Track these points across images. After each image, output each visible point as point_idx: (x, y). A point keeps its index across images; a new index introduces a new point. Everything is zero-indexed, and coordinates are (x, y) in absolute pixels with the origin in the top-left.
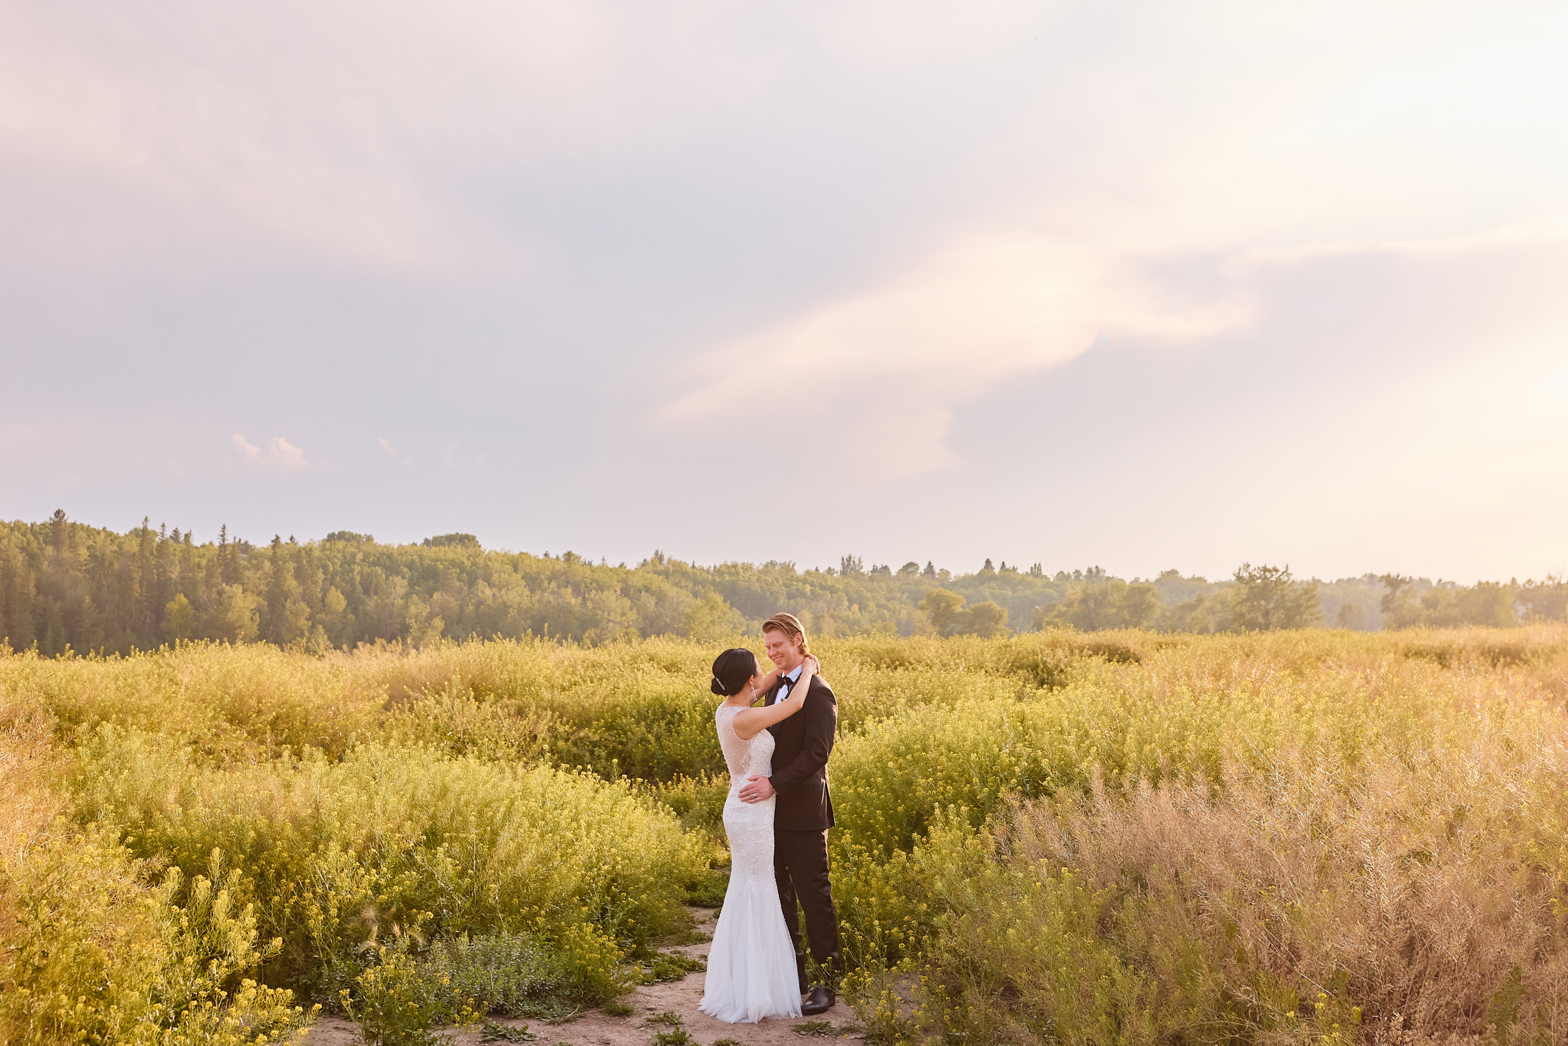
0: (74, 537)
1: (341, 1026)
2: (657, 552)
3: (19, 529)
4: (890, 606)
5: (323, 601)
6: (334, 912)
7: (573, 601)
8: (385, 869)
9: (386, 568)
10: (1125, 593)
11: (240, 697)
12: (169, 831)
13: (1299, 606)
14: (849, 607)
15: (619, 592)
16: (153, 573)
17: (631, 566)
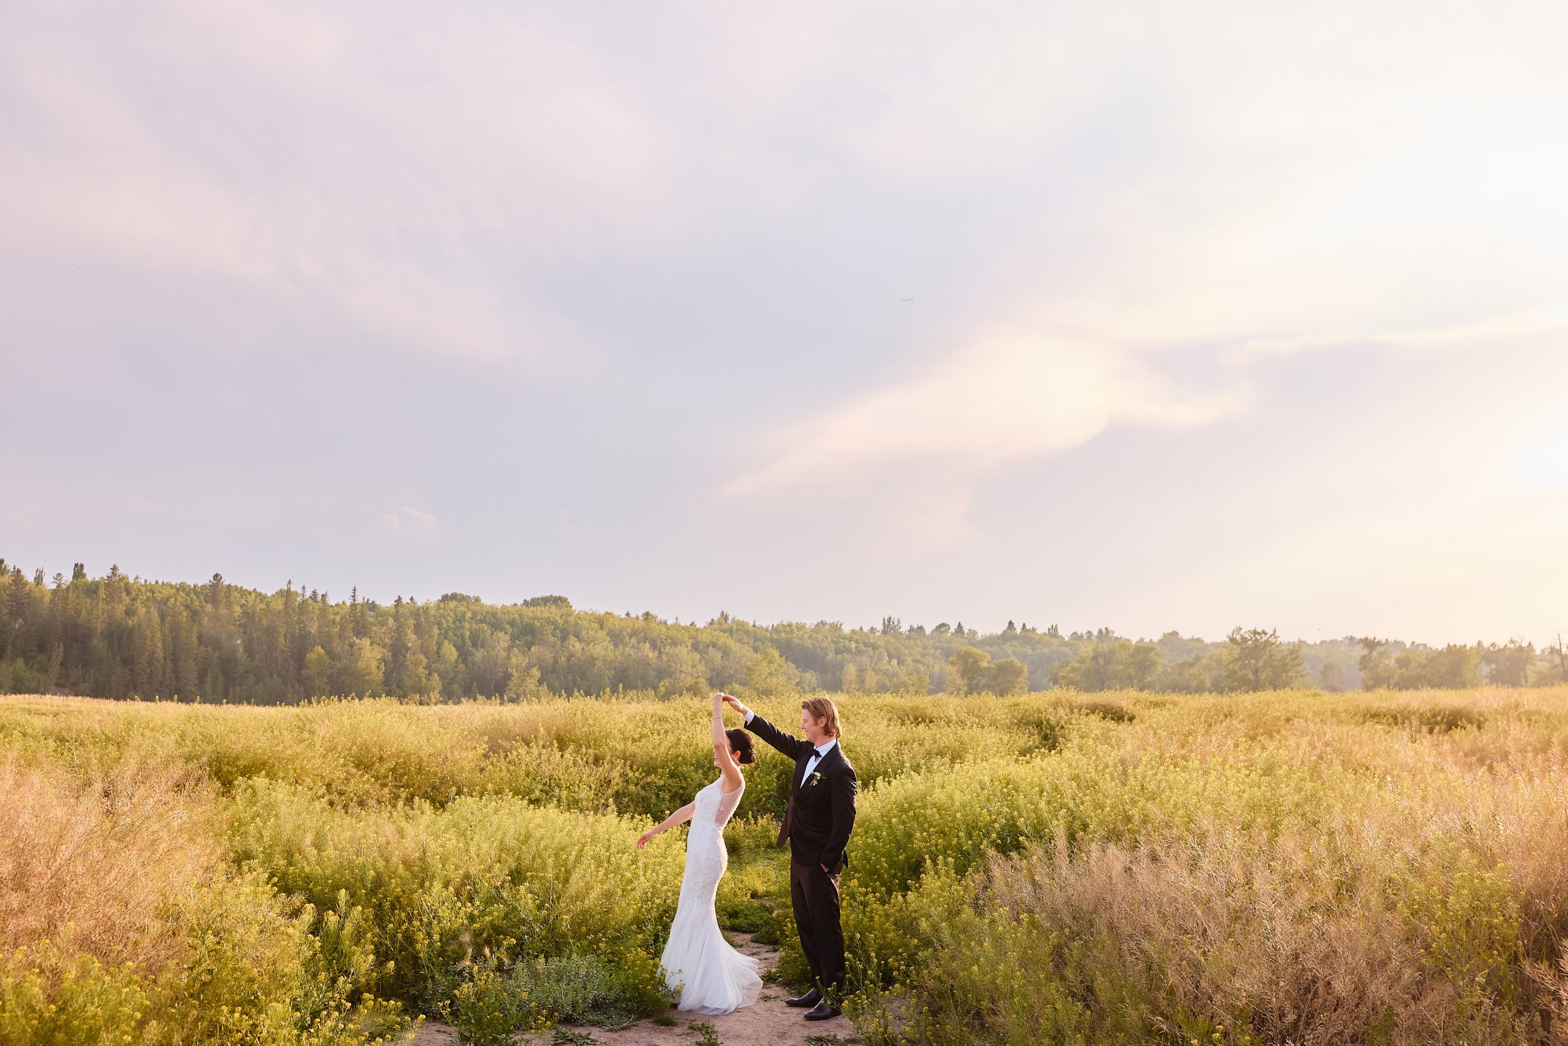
0: (229, 596)
1: (442, 1029)
2: (723, 613)
3: (184, 590)
4: (925, 661)
5: (438, 653)
6: (436, 937)
7: (651, 655)
8: (478, 903)
9: (491, 625)
10: (1131, 652)
11: (365, 747)
12: (307, 869)
13: (1285, 665)
14: (889, 662)
15: (690, 647)
16: (295, 628)
17: (700, 624)
